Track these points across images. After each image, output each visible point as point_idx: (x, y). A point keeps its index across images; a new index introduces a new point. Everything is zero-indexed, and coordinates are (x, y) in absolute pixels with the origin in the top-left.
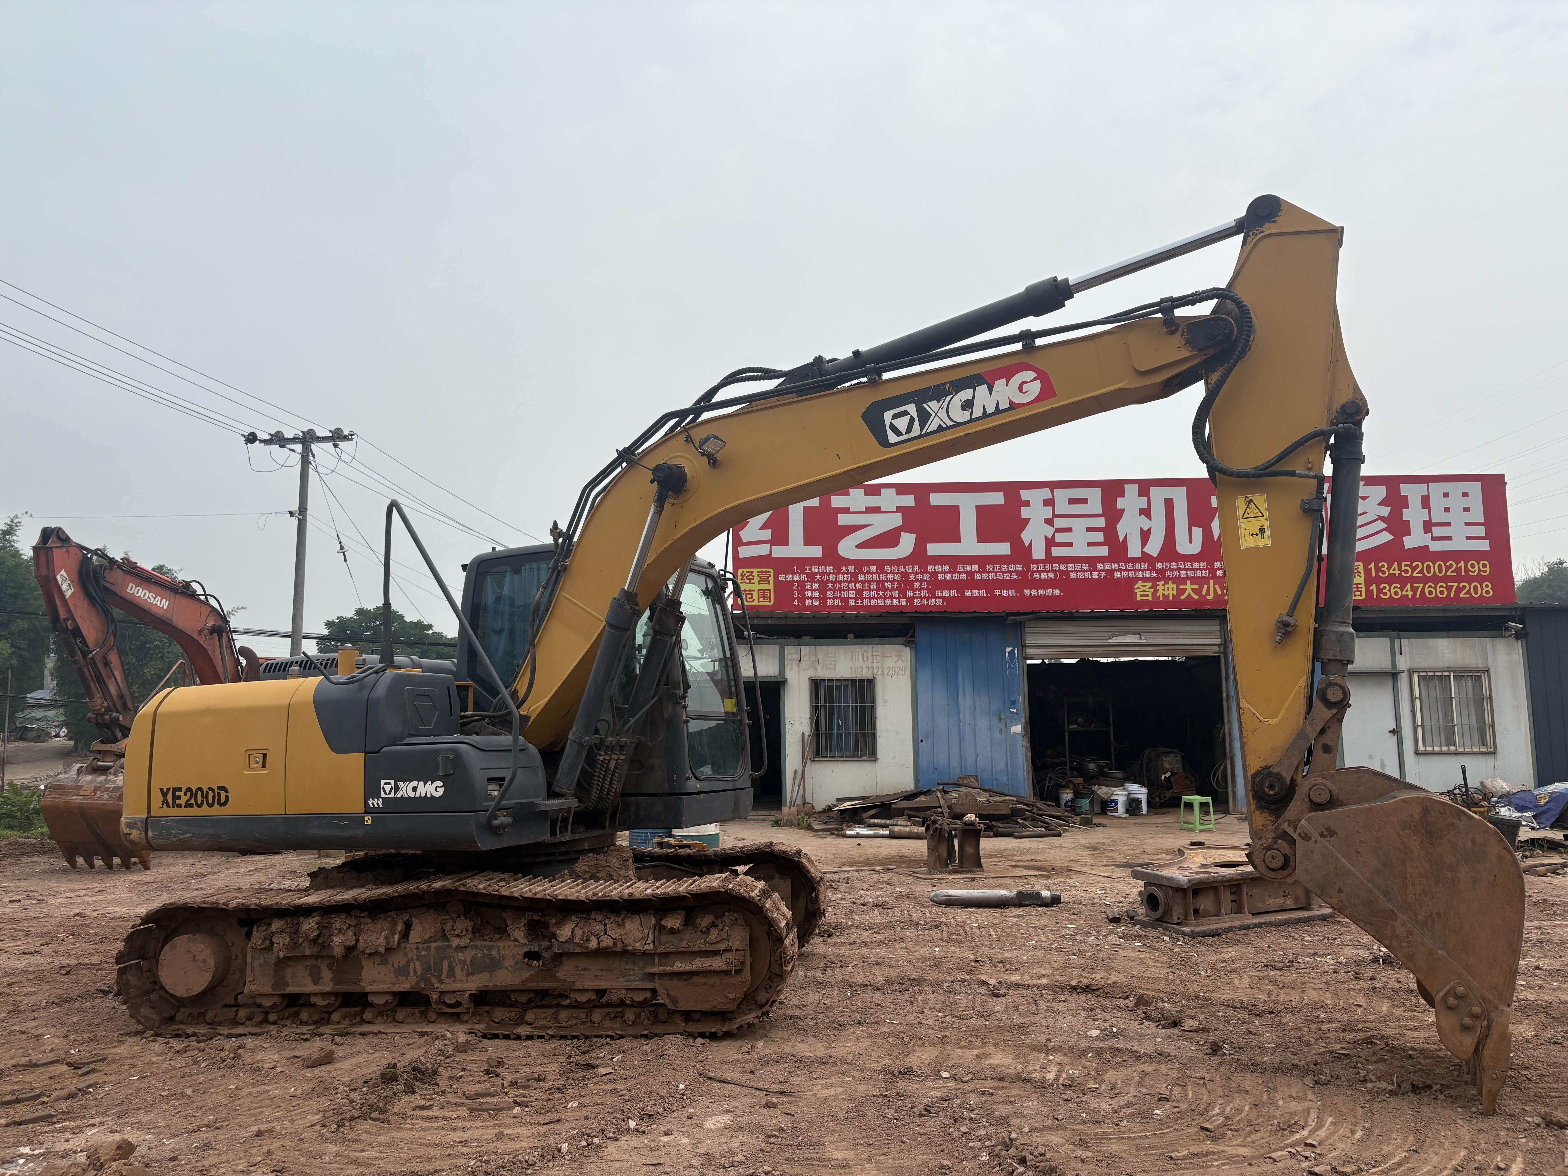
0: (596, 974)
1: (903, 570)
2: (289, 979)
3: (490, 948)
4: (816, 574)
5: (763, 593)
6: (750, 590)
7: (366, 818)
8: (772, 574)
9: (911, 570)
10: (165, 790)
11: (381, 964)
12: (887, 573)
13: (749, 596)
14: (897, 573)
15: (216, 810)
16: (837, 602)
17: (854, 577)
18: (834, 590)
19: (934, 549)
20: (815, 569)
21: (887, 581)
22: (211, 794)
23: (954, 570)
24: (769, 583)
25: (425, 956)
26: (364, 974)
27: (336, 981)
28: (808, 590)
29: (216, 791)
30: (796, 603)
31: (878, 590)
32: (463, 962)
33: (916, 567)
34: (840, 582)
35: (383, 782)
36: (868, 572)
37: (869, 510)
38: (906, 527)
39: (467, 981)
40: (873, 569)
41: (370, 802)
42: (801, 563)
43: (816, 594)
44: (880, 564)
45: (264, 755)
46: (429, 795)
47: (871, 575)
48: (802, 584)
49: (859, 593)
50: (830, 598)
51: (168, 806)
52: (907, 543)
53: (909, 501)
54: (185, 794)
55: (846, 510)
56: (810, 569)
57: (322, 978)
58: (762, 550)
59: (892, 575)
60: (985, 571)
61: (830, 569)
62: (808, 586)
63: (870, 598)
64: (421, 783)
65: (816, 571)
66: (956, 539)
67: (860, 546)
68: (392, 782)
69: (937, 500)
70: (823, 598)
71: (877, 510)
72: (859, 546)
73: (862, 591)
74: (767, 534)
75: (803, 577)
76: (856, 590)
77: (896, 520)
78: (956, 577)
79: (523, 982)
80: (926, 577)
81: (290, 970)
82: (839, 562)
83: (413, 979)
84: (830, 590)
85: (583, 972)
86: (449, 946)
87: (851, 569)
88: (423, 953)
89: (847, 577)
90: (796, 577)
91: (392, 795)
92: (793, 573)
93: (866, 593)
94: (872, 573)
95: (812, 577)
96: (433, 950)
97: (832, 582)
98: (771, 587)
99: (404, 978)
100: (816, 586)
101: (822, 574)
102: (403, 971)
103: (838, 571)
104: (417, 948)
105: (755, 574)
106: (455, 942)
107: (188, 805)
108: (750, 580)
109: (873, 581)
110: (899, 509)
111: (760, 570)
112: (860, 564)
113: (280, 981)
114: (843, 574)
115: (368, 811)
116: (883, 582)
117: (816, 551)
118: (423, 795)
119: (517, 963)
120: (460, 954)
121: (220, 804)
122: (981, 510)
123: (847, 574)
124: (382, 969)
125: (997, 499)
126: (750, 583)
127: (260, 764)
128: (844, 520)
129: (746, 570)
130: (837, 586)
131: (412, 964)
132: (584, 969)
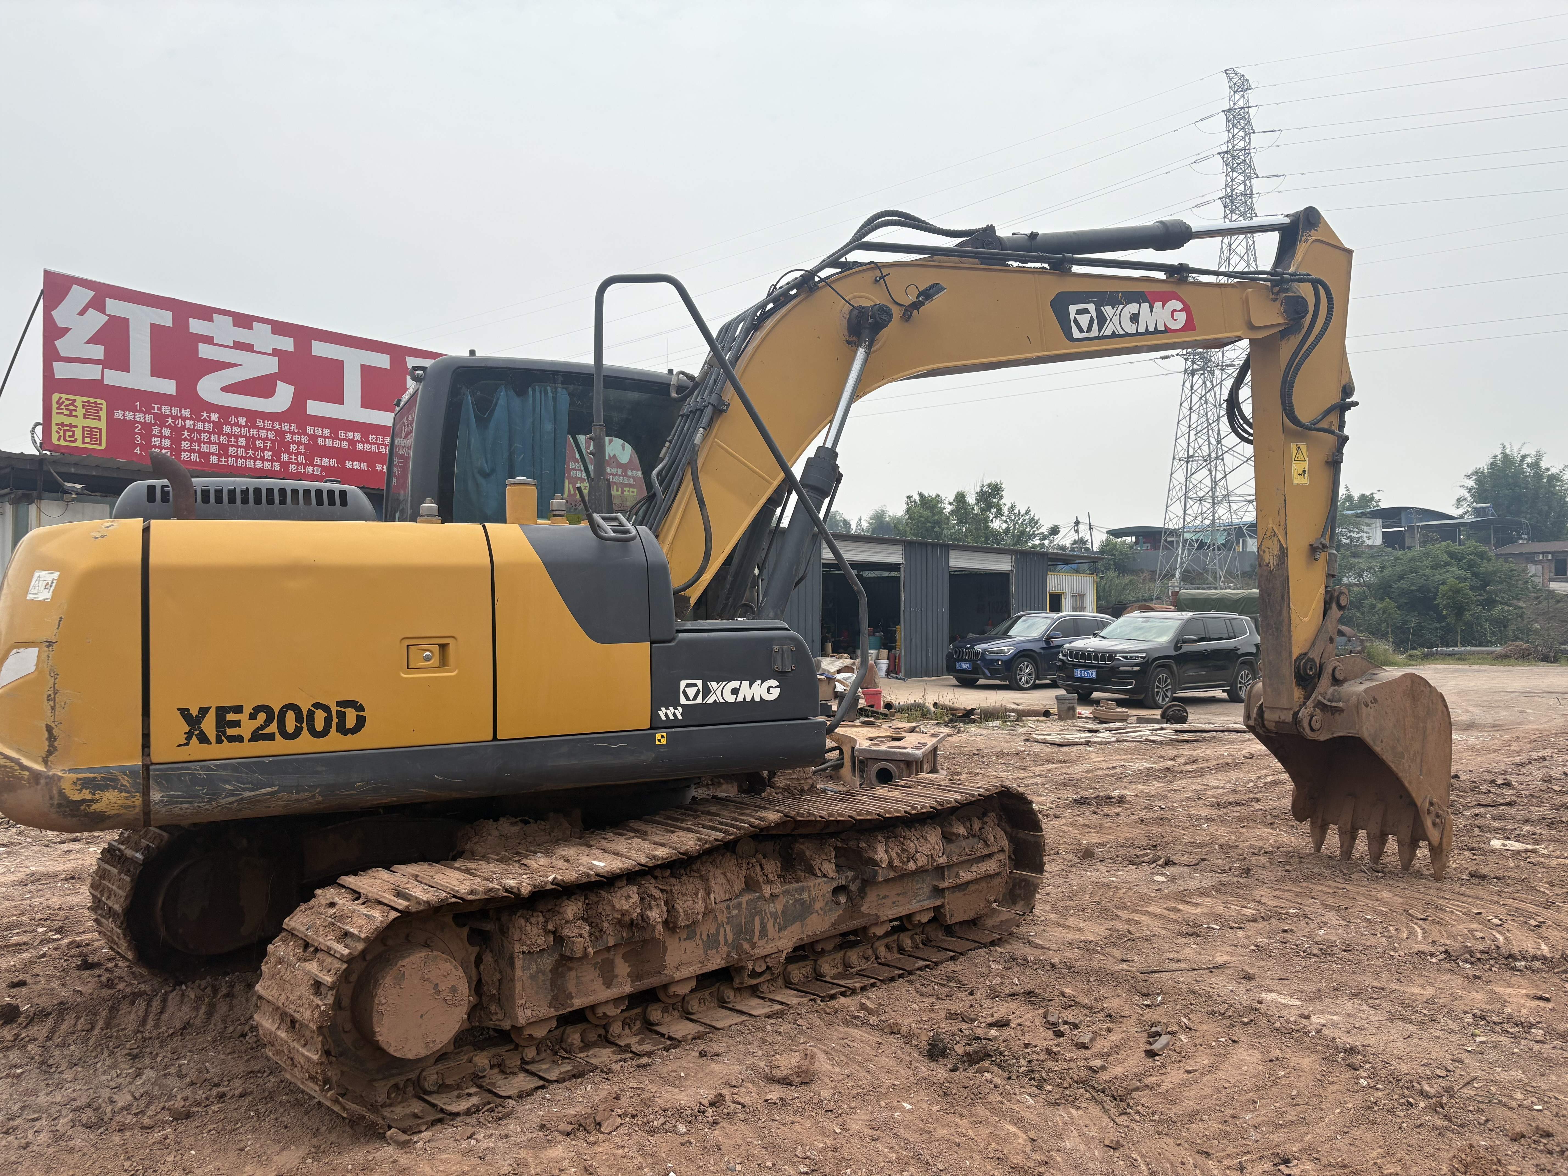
0: (894, 900)
1: (278, 427)
2: (571, 987)
3: (802, 889)
4: (168, 416)
5: (90, 432)
6: (71, 426)
7: (658, 736)
8: (104, 407)
9: (287, 429)
10: (194, 712)
11: (688, 938)
12: (259, 428)
13: (71, 434)
14: (271, 430)
15: (335, 742)
16: (195, 457)
17: (218, 428)
18: (191, 441)
19: (315, 408)
20: (166, 410)
21: (260, 438)
22: (320, 715)
23: (334, 436)
24: (99, 420)
25: (736, 915)
26: (668, 958)
27: (636, 976)
28: (155, 436)
29: (334, 709)
30: (138, 451)
31: (247, 448)
32: (774, 915)
33: (294, 427)
34: (200, 432)
35: (683, 683)
36: (236, 424)
37: (239, 346)
38: (283, 375)
39: (780, 938)
40: (242, 420)
41: (662, 713)
42: (148, 399)
43: (167, 443)
44: (252, 416)
45: (443, 647)
46: (757, 699)
47: (238, 428)
48: (147, 426)
49: (224, 449)
50: (185, 451)
51: (203, 739)
52: (284, 397)
53: (287, 344)
54: (253, 716)
55: (209, 340)
56: (160, 409)
57: (617, 976)
58: (92, 373)
59: (265, 432)
60: (368, 442)
61: (186, 413)
62: (156, 430)
63: (237, 457)
64: (746, 683)
65: (168, 413)
66: (339, 399)
67: (227, 389)
68: (699, 683)
69: (319, 349)
70: (176, 449)
71: (247, 347)
72: (225, 389)
73: (228, 446)
74: (98, 352)
75: (149, 418)
76: (220, 444)
77: (272, 366)
78: (337, 444)
79: (833, 925)
80: (304, 439)
81: (573, 974)
82: (199, 406)
83: (724, 950)
84: (185, 439)
85: (884, 901)
86: (762, 897)
87: (215, 417)
88: (735, 912)
89: (209, 427)
90: (139, 417)
91: (699, 700)
92: (135, 411)
93: (232, 450)
94: (241, 426)
95: (161, 420)
96: (744, 906)
97: (189, 430)
98: (103, 425)
99: (714, 951)
100: (167, 432)
101: (175, 418)
102: (712, 942)
103: (197, 418)
104: (728, 908)
105: (79, 404)
106: (767, 890)
107: (256, 736)
108: (71, 411)
109: (241, 436)
110: (276, 352)
111: (86, 399)
112: (226, 412)
113: (558, 994)
114: (204, 421)
115: (656, 724)
116: (254, 439)
117: (168, 387)
118: (748, 699)
119: (827, 903)
120: (772, 905)
121: (342, 730)
122: (367, 371)
123: (209, 422)
124: (689, 945)
125: (382, 361)
126: (71, 415)
127: (435, 662)
128: (205, 351)
129: (64, 396)
130: (195, 435)
131: (722, 929)
132: (884, 898)
